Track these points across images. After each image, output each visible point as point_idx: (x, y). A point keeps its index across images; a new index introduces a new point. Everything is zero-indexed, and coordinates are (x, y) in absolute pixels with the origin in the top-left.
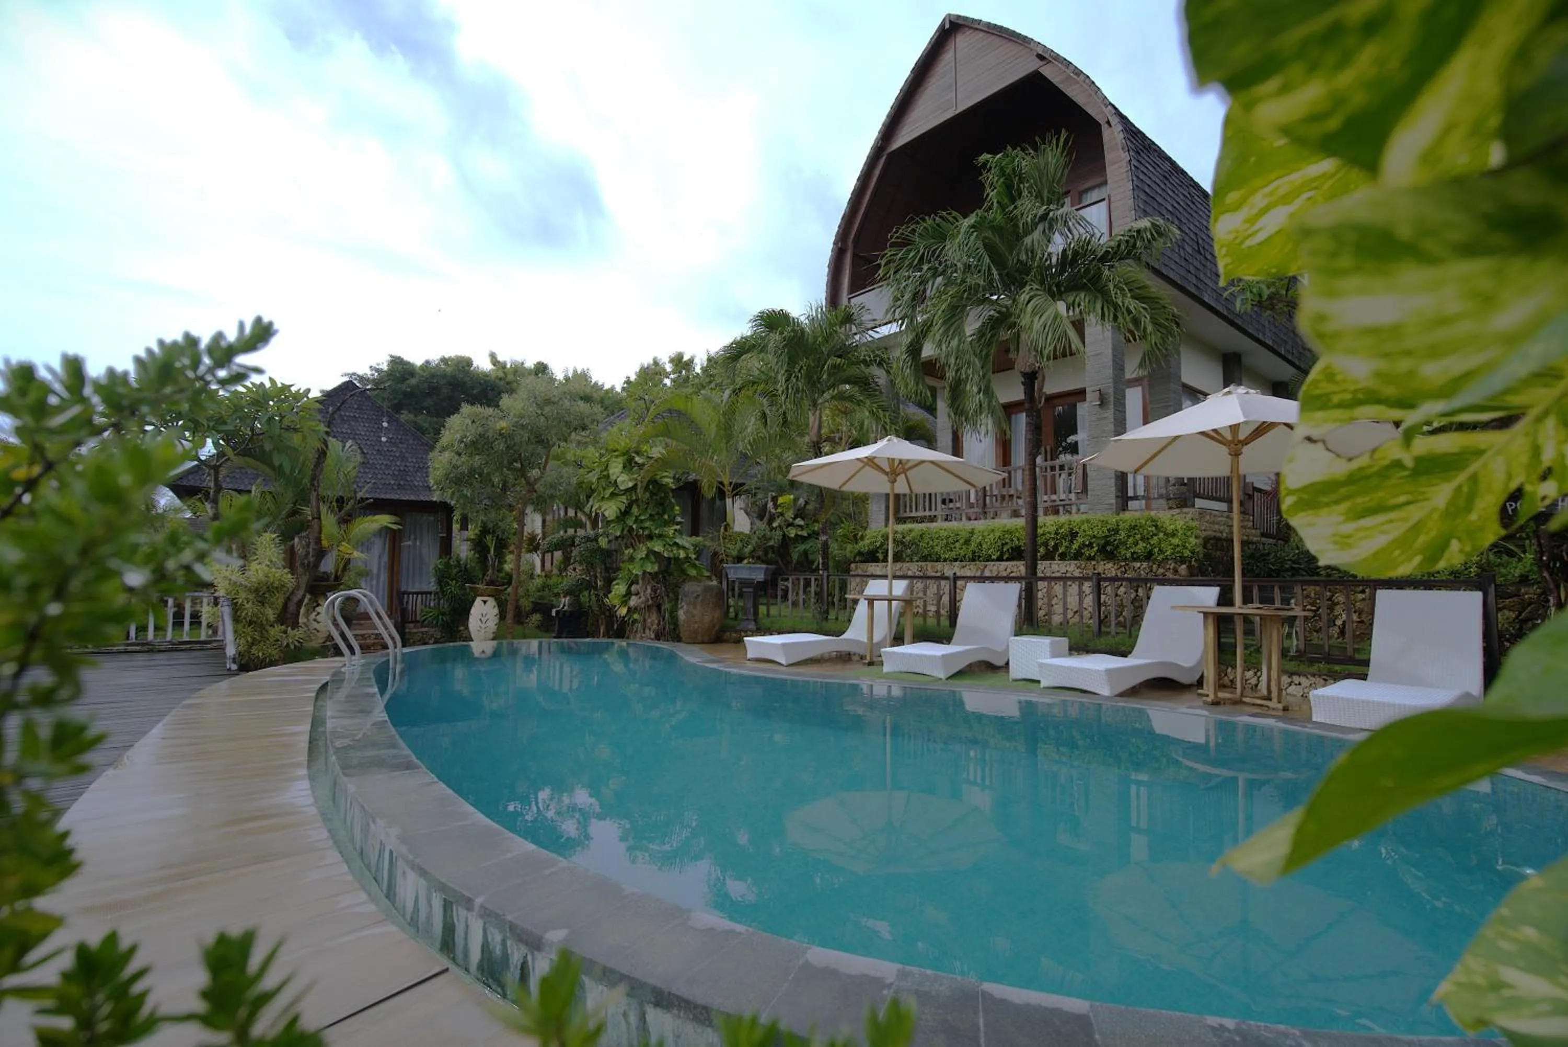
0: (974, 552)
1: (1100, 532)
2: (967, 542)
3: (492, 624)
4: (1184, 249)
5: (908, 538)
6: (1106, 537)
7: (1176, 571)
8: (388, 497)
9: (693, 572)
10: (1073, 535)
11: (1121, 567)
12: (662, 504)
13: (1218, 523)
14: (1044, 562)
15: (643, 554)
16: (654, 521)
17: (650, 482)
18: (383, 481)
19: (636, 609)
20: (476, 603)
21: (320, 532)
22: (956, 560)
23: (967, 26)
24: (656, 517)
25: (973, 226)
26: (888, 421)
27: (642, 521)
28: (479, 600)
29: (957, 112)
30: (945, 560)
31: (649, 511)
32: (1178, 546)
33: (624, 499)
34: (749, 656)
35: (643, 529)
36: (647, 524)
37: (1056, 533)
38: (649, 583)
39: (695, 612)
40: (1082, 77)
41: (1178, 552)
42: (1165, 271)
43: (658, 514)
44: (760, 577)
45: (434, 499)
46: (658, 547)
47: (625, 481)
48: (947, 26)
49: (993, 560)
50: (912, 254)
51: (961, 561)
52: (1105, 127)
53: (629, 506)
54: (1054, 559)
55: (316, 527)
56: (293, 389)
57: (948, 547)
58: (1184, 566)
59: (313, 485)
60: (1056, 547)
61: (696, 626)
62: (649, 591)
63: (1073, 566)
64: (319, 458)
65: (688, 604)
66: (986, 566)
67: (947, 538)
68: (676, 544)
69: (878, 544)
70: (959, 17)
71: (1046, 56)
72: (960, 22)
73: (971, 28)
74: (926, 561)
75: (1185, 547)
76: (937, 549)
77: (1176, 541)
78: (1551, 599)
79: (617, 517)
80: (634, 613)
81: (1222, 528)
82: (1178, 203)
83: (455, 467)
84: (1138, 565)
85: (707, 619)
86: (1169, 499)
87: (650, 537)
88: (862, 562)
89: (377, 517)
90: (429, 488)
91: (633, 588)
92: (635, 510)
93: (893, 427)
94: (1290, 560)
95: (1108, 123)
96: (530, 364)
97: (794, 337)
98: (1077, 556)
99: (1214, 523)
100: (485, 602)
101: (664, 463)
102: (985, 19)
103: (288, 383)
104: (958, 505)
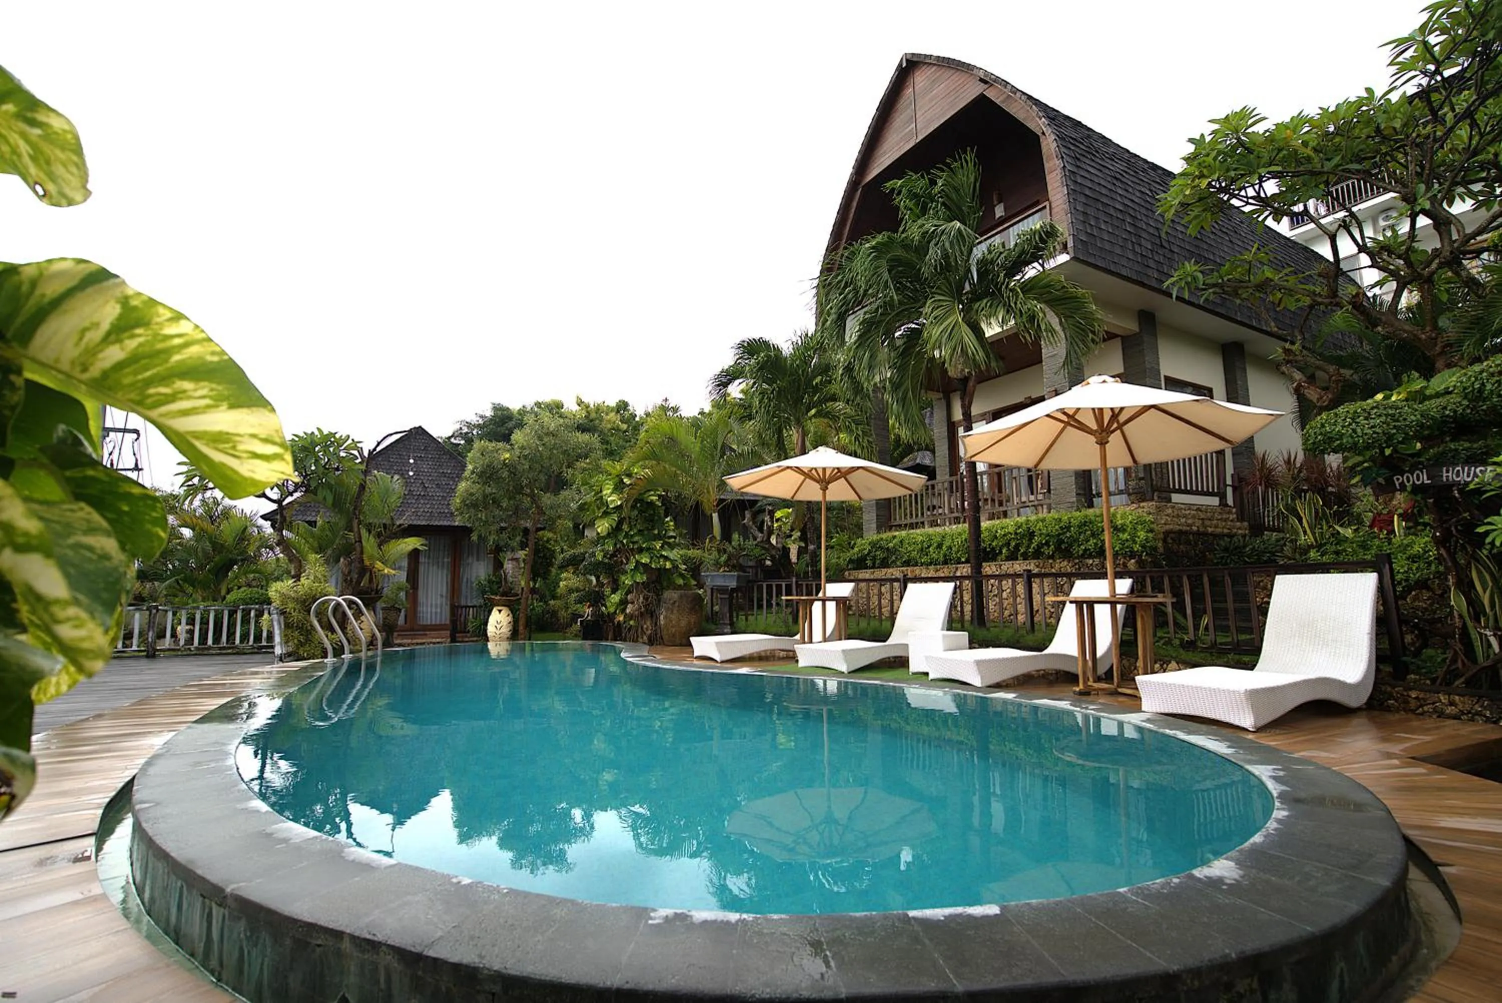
0: (945, 555)
1: (1055, 529)
2: (940, 546)
3: (506, 630)
4: (1140, 245)
5: (891, 545)
6: (1059, 534)
7: (1125, 565)
8: (441, 523)
9: (680, 582)
10: (1032, 535)
11: (1076, 564)
12: (652, 521)
13: (1185, 516)
14: (1007, 563)
15: (632, 566)
16: (643, 535)
17: (636, 501)
18: (438, 511)
19: (632, 616)
20: (493, 613)
21: (362, 553)
22: (931, 564)
23: (922, 62)
24: (646, 532)
25: (873, 248)
26: (860, 433)
27: (632, 536)
28: (495, 612)
29: (918, 141)
30: (922, 564)
31: (638, 527)
32: (1127, 540)
33: (615, 517)
34: (696, 654)
35: (633, 543)
36: (636, 539)
37: (1016, 534)
38: (642, 592)
39: (673, 617)
40: (1018, 94)
41: (1127, 547)
42: (1112, 268)
43: (647, 529)
44: (733, 584)
45: (457, 524)
46: (645, 560)
47: (614, 500)
48: (904, 65)
49: (963, 563)
50: (839, 278)
51: (936, 564)
52: (1042, 138)
53: (620, 522)
54: (1017, 559)
55: (358, 549)
56: (337, 436)
57: (923, 551)
58: (1133, 561)
59: (355, 514)
60: (1017, 547)
61: (674, 630)
62: (641, 598)
63: (1032, 565)
64: (360, 491)
65: (667, 609)
66: (957, 569)
67: (923, 542)
68: (662, 556)
69: (866, 552)
70: (913, 54)
71: (988, 79)
72: (915, 59)
73: (926, 63)
74: (909, 566)
75: (1135, 542)
76: (914, 554)
77: (1125, 536)
78: (1450, 577)
79: (609, 534)
80: (631, 619)
81: (1190, 521)
82: (1132, 201)
83: (472, 494)
84: (1091, 561)
85: (683, 623)
86: (1129, 495)
87: (641, 550)
88: (855, 569)
89: (406, 540)
90: (452, 514)
91: (629, 597)
92: (625, 527)
93: (866, 438)
94: (1269, 552)
95: (1043, 133)
96: (612, 403)
97: (767, 361)
98: (1037, 554)
99: (1178, 516)
100: (500, 611)
101: (651, 484)
102: (936, 53)
103: (333, 432)
104: (940, 511)
